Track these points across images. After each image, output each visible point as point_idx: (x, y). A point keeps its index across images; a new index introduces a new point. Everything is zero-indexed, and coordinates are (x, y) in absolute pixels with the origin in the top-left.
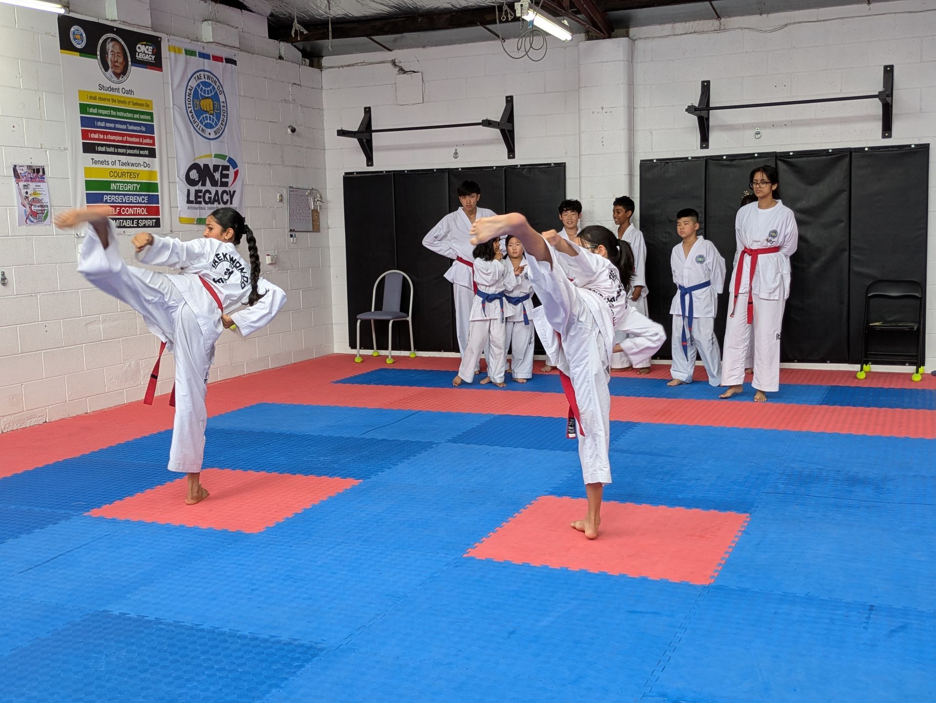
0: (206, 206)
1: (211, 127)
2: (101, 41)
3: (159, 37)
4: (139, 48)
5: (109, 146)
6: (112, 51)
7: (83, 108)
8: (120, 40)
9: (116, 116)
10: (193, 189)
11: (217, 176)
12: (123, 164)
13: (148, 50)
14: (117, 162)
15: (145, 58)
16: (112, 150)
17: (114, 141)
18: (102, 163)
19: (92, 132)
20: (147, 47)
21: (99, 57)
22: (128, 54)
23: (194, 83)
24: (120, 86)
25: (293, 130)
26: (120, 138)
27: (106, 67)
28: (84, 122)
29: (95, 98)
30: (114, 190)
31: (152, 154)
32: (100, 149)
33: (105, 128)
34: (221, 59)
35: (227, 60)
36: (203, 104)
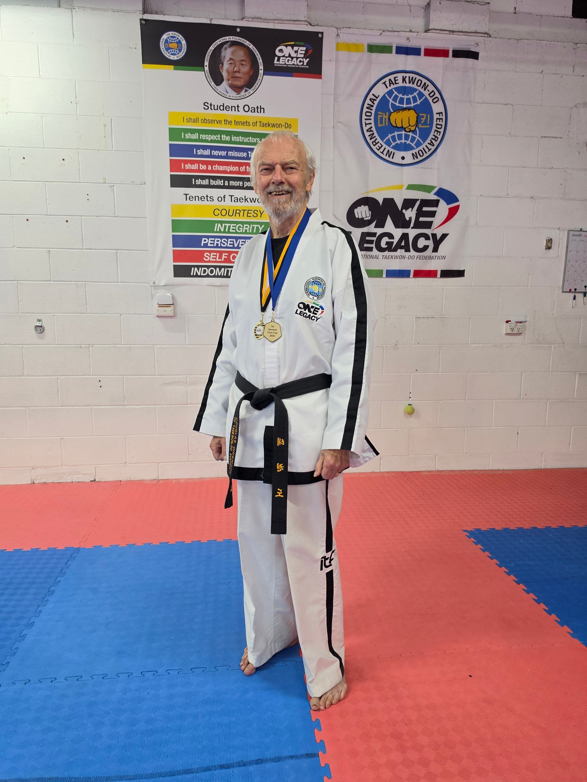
0: (380, 254)
1: (407, 148)
2: (212, 48)
3: (318, 33)
4: (281, 51)
5: (214, 178)
6: (231, 59)
7: (174, 133)
8: (247, 43)
9: (231, 142)
10: (357, 233)
11: (410, 214)
12: (238, 200)
13: (296, 52)
14: (228, 198)
15: (290, 63)
16: (220, 183)
17: (225, 172)
18: (201, 198)
19: (186, 162)
20: (296, 48)
21: (207, 69)
22: (260, 61)
23: (380, 91)
24: (241, 103)
26: (236, 169)
27: (217, 79)
28: (174, 150)
29: (196, 121)
30: (220, 232)
32: (199, 182)
33: (211, 156)
34: (443, 53)
35: (458, 54)
36: (397, 118)
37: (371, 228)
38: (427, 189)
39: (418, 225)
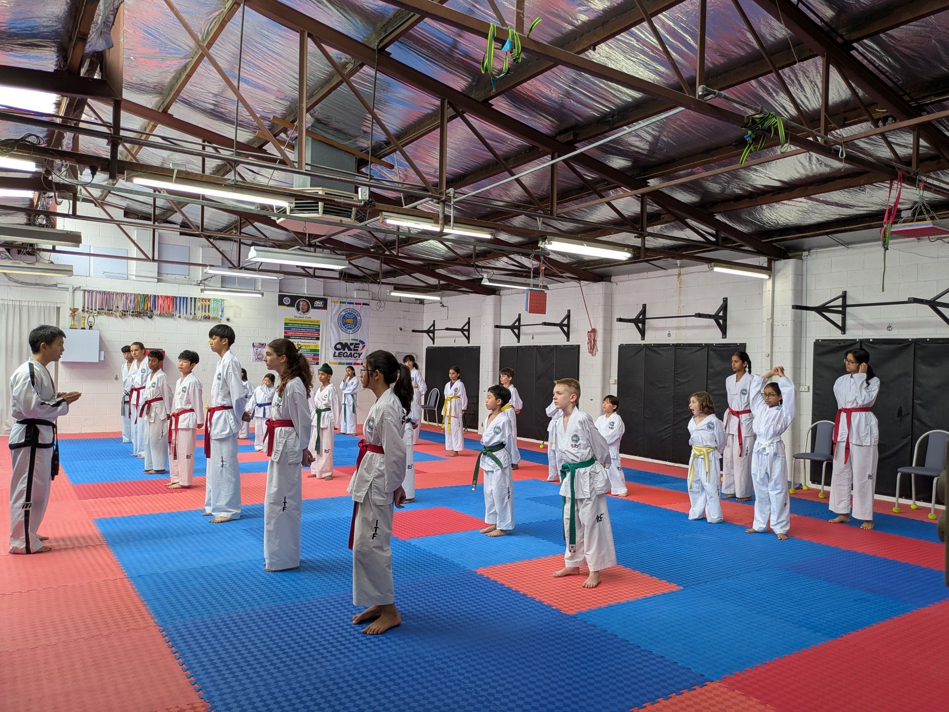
1: (351, 329)
2: (297, 302)
3: (326, 298)
4: (316, 302)
6: (302, 304)
7: (286, 324)
8: (307, 300)
9: (302, 326)
10: (337, 352)
11: (352, 347)
12: (303, 342)
13: (320, 303)
15: (318, 306)
16: (298, 337)
19: (289, 332)
21: (296, 307)
22: (310, 305)
23: (343, 313)
25: (401, 329)
26: (302, 334)
27: (298, 309)
28: (285, 328)
29: (292, 321)
31: (318, 339)
33: (296, 330)
34: (360, 304)
35: (363, 304)
36: (348, 321)
37: (342, 351)
38: (357, 340)
39: (354, 350)
